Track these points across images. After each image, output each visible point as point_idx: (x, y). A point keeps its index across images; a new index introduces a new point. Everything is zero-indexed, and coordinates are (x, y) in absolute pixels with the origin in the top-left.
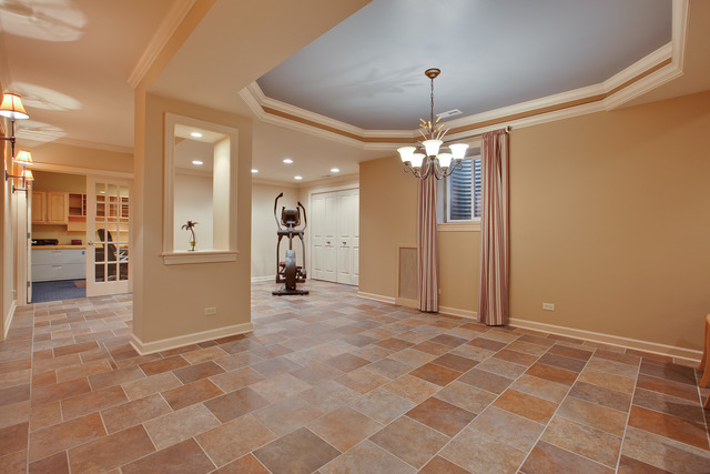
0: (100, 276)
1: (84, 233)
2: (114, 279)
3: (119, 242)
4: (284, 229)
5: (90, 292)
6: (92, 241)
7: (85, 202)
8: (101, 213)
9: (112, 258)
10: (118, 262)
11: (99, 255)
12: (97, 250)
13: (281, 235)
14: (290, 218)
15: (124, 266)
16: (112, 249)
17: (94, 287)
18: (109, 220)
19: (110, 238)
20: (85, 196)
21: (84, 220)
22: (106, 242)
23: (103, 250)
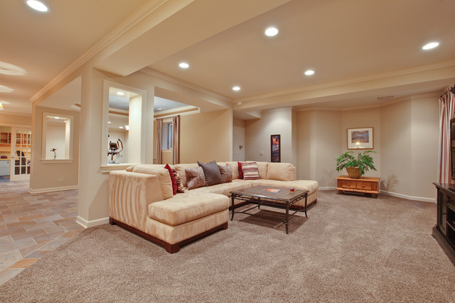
0: (17, 172)
1: (10, 152)
2: (25, 173)
3: (28, 157)
4: (110, 151)
5: (11, 179)
6: (13, 157)
7: (10, 137)
8: (18, 142)
9: (23, 163)
10: (27, 166)
11: (17, 163)
12: (16, 161)
13: (109, 153)
14: (113, 146)
15: (29, 168)
16: (24, 160)
17: (14, 177)
18: (23, 146)
19: (23, 155)
20: (10, 134)
21: (10, 146)
22: (21, 157)
23: (19, 161)
